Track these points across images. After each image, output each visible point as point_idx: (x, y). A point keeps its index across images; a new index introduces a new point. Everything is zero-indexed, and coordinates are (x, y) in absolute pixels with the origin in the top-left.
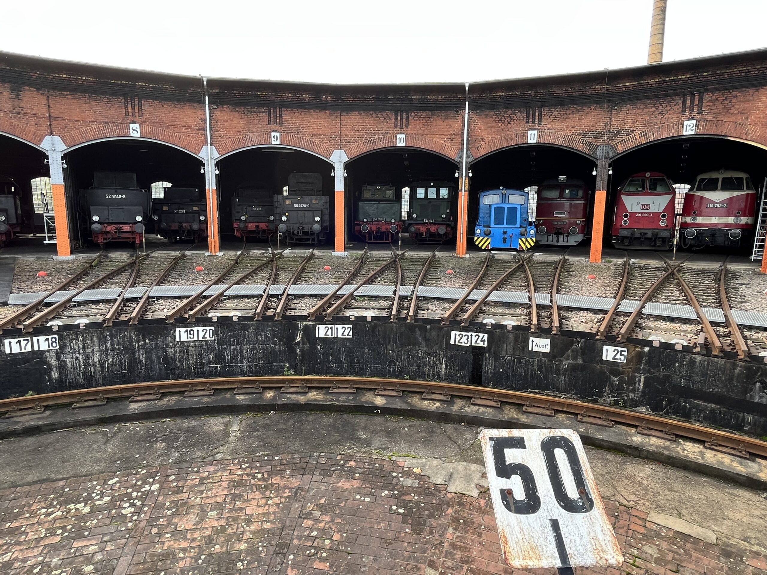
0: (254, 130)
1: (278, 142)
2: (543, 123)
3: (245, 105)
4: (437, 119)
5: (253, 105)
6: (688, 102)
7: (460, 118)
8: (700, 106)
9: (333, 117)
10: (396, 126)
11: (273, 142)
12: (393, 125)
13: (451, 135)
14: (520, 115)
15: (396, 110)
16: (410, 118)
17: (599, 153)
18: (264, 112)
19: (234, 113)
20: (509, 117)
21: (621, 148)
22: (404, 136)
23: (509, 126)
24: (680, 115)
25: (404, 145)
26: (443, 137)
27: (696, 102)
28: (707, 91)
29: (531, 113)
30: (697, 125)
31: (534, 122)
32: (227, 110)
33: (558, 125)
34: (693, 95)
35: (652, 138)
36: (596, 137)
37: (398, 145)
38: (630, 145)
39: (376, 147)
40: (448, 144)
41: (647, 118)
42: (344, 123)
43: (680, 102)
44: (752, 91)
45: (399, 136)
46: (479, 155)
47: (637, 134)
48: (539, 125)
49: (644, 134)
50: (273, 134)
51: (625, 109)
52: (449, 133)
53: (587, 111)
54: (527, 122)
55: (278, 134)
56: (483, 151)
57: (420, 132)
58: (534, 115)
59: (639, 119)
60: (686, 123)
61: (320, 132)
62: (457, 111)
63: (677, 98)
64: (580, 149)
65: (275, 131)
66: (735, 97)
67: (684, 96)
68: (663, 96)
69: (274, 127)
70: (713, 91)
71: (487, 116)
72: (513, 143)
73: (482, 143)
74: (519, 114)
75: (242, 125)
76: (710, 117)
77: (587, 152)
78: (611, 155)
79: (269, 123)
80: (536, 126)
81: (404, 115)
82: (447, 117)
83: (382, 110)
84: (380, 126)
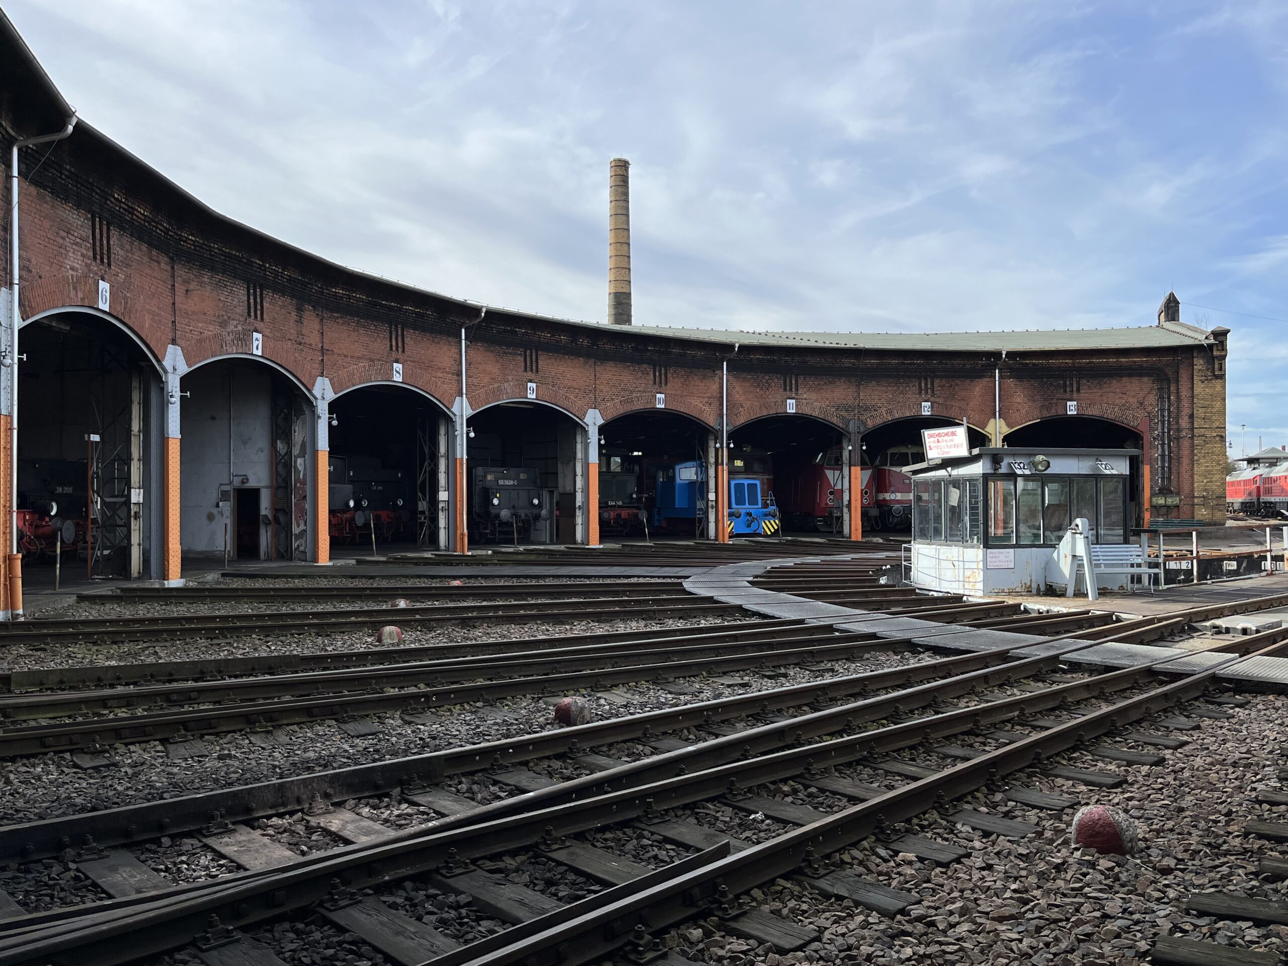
0: (510, 378)
1: (534, 396)
2: (800, 392)
3: (500, 344)
4: (696, 378)
5: (509, 345)
6: (923, 385)
7: (717, 379)
8: (933, 390)
9: (587, 366)
10: (655, 383)
11: (529, 396)
12: (651, 382)
13: (709, 397)
14: (777, 382)
15: (654, 364)
16: (669, 375)
17: (852, 427)
18: (520, 355)
19: (489, 354)
20: (767, 382)
21: (870, 424)
22: (663, 396)
23: (767, 393)
24: (917, 396)
25: (663, 406)
26: (701, 399)
27: (929, 386)
28: (937, 377)
29: (788, 380)
30: (932, 407)
31: (791, 390)
32: (481, 349)
33: (813, 396)
34: (926, 379)
35: (897, 416)
36: (847, 411)
37: (658, 406)
38: (879, 421)
39: (634, 408)
40: (706, 408)
41: (891, 396)
42: (598, 375)
43: (917, 384)
44: (968, 381)
45: (658, 396)
46: (738, 424)
47: (883, 410)
48: (797, 394)
49: (889, 411)
50: (529, 384)
51: (870, 385)
52: (707, 395)
53: (838, 383)
54: (785, 390)
55: (534, 385)
56: (742, 419)
57: (679, 392)
58: (791, 382)
59: (884, 395)
60: (923, 404)
61: (575, 385)
62: (714, 371)
63: (913, 380)
64: (835, 422)
65: (531, 381)
66: (957, 385)
67: (920, 379)
68: (903, 377)
69: (529, 375)
70: (941, 377)
71: (744, 379)
72: (772, 412)
73: (741, 409)
74: (776, 380)
75: (496, 371)
76: (941, 401)
77: (841, 425)
78: (862, 429)
79: (526, 370)
80: (794, 395)
81: (663, 371)
82: (704, 377)
83: (640, 362)
84: (638, 382)
